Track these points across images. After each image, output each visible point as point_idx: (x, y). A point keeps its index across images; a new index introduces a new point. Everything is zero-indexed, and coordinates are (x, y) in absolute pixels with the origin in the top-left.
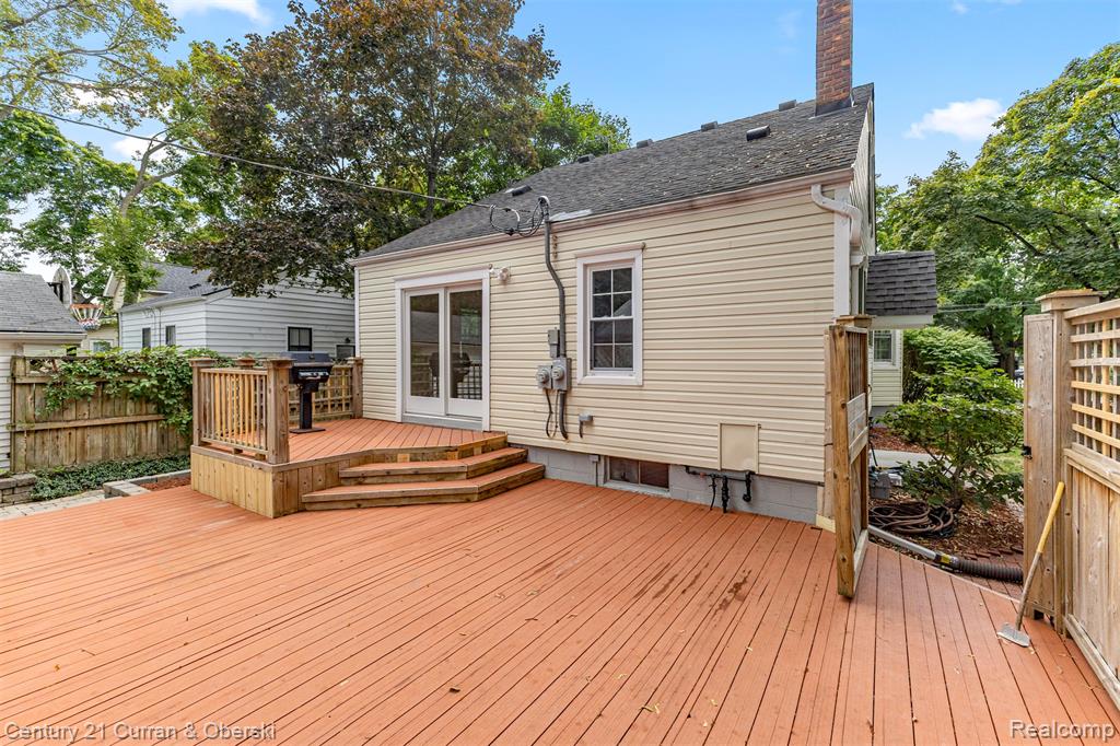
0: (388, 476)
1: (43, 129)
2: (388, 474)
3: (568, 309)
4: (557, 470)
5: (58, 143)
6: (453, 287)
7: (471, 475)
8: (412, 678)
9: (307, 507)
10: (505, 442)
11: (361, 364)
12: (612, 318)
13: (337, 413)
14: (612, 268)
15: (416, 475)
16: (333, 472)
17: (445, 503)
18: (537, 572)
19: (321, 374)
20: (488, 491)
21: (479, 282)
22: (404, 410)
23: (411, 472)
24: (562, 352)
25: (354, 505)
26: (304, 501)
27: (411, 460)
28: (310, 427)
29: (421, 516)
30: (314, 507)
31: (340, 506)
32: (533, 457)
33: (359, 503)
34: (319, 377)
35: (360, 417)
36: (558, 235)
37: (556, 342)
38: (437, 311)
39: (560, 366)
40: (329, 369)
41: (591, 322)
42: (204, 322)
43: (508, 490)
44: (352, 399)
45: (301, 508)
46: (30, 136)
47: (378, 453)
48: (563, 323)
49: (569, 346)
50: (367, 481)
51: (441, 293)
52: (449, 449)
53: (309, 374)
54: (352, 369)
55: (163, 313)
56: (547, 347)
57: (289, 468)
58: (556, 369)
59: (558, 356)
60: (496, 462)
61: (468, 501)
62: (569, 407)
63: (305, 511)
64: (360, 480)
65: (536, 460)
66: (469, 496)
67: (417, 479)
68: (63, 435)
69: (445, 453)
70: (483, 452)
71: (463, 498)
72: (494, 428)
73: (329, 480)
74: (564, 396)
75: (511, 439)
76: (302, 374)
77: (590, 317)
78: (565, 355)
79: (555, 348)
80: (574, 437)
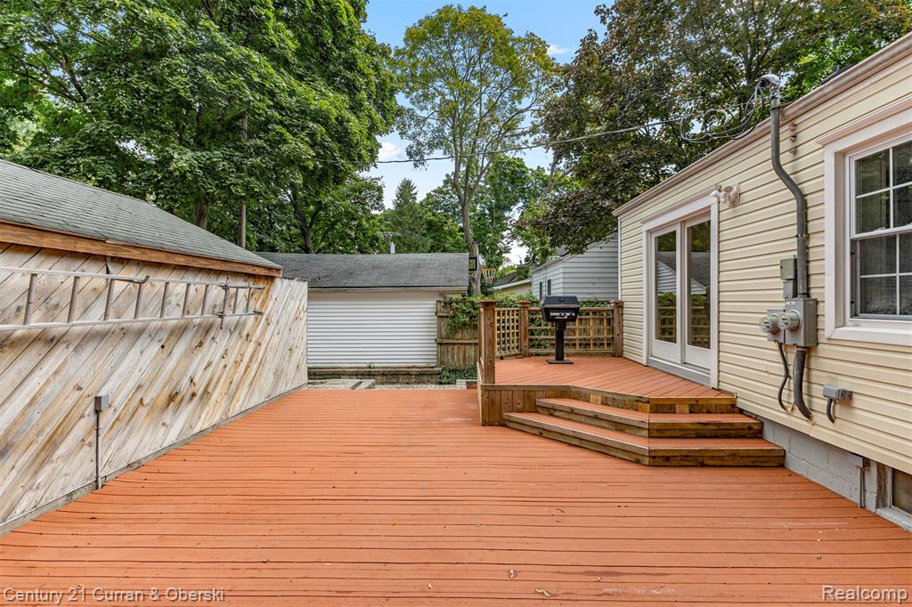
0: (572, 414)
1: (518, 166)
2: (572, 411)
3: (812, 227)
4: (801, 462)
5: (524, 172)
6: (690, 220)
7: (655, 434)
8: (352, 594)
9: (507, 423)
10: (733, 406)
11: (622, 307)
12: (892, 230)
13: (598, 350)
14: (889, 144)
15: (596, 419)
16: (530, 398)
17: (614, 456)
18: (587, 573)
19: (568, 314)
20: (668, 458)
21: (707, 211)
22: (649, 354)
23: (591, 414)
24: (801, 289)
25: (536, 432)
26: (504, 417)
27: (603, 403)
28: (562, 359)
29: (573, 460)
30: (512, 425)
31: (528, 430)
32: (769, 433)
33: (542, 432)
34: (566, 317)
35: (621, 356)
36: (797, 122)
37: (792, 277)
38: (675, 250)
39: (796, 310)
40: (576, 310)
41: (853, 242)
42: (561, 275)
43: (703, 465)
44: (613, 338)
45: (503, 424)
46: (513, 172)
47: (574, 390)
48: (804, 248)
49: (814, 282)
50: (557, 414)
51: (678, 228)
52: (639, 400)
53: (558, 314)
54: (613, 311)
55: (549, 270)
56: (780, 283)
57: (493, 388)
58: (788, 315)
59: (795, 295)
60: (698, 427)
61: (638, 462)
62: (813, 372)
63: (505, 426)
64: (551, 411)
65: (774, 439)
66: (640, 458)
67: (597, 422)
68: (456, 347)
69: (636, 403)
70: (691, 412)
71: (634, 458)
72: (723, 386)
73: (527, 406)
74: (805, 355)
75: (741, 403)
76: (552, 314)
77: (851, 233)
78: (808, 295)
79: (791, 284)
80: (819, 418)
